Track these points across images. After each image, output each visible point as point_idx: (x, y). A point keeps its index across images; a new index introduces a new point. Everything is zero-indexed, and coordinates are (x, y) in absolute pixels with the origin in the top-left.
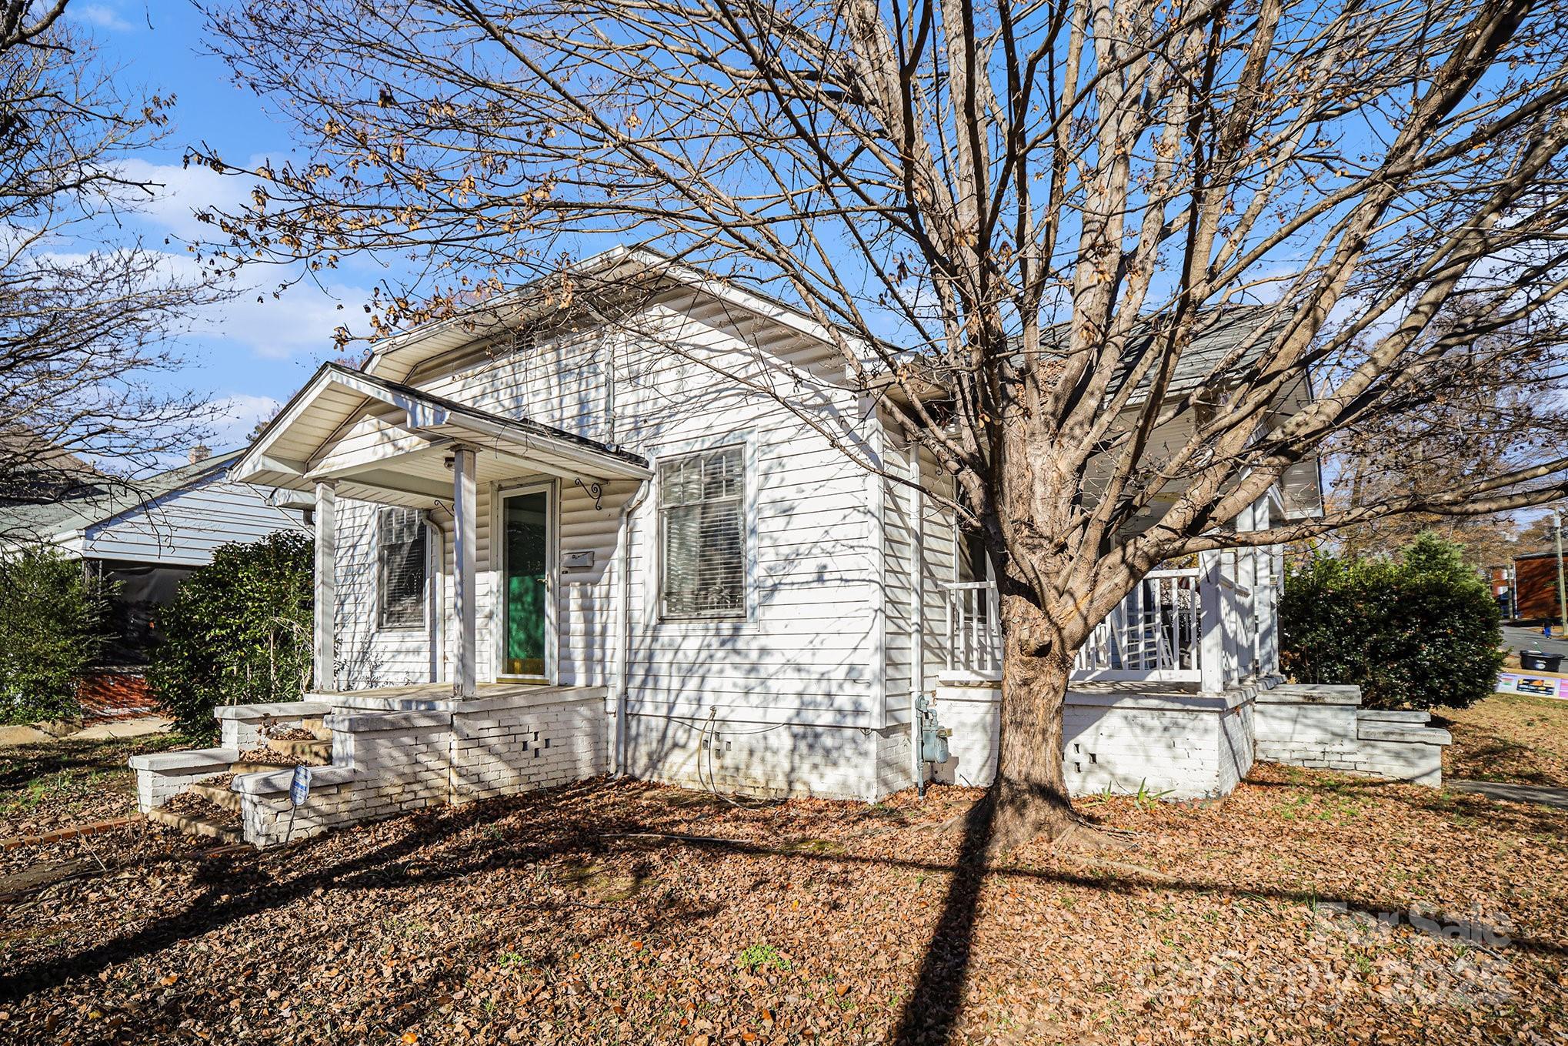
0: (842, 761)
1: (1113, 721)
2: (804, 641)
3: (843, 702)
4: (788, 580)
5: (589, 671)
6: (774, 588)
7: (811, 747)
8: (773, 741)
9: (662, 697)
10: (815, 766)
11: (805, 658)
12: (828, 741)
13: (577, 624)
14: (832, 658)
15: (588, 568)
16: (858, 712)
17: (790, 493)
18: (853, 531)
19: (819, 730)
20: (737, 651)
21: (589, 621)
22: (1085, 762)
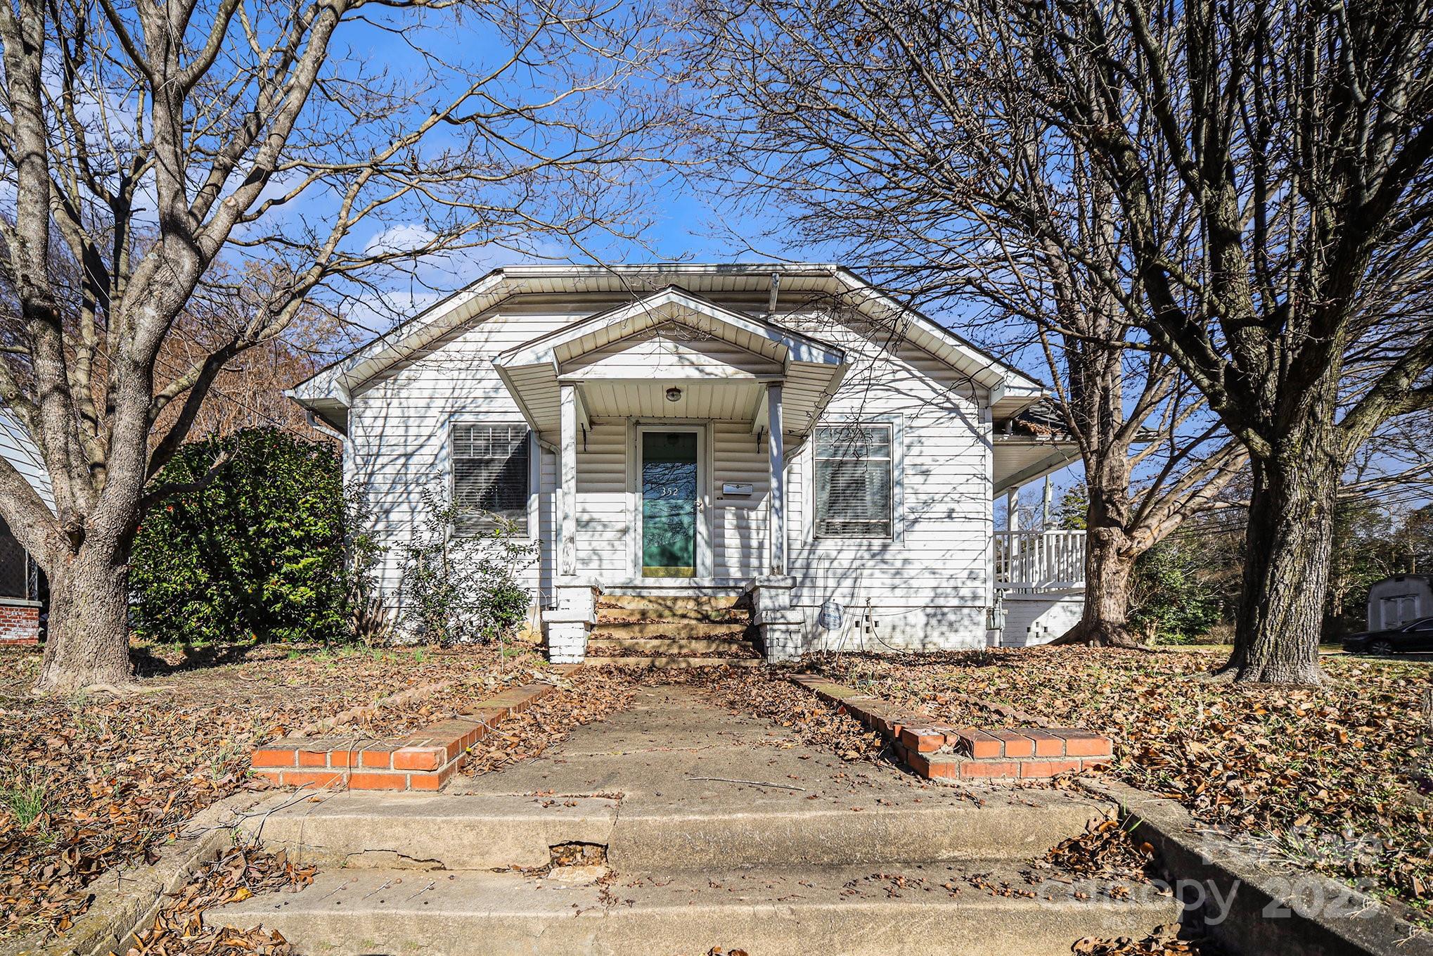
0: (962, 629)
1: (1056, 609)
2: (939, 555)
3: (965, 592)
4: (927, 516)
6: (915, 521)
7: (939, 621)
8: (912, 618)
10: (943, 633)
11: (939, 565)
12: (951, 617)
13: (732, 539)
14: (959, 564)
15: (747, 496)
16: (975, 597)
17: (927, 461)
18: (974, 489)
19: (946, 610)
20: (884, 561)
21: (745, 537)
22: (1041, 632)
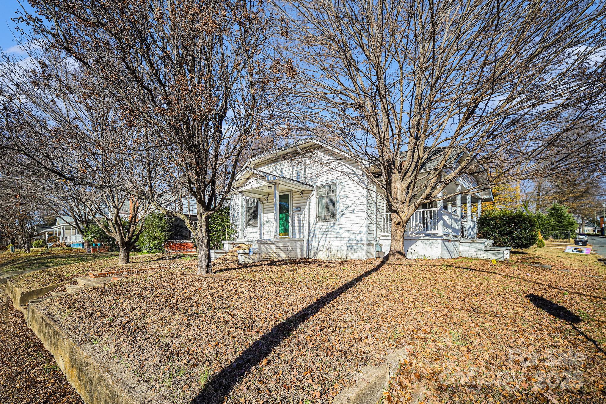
0: (358, 252)
1: (419, 242)
2: (350, 225)
3: (358, 238)
4: (346, 212)
5: (300, 234)
6: (343, 214)
7: (351, 249)
8: (343, 248)
9: (317, 239)
10: (352, 253)
11: (350, 229)
12: (355, 247)
13: (297, 224)
14: (356, 229)
15: (299, 211)
16: (361, 240)
17: (346, 193)
18: (361, 201)
19: (353, 245)
20: (334, 228)
21: (300, 223)
22: (413, 252)
